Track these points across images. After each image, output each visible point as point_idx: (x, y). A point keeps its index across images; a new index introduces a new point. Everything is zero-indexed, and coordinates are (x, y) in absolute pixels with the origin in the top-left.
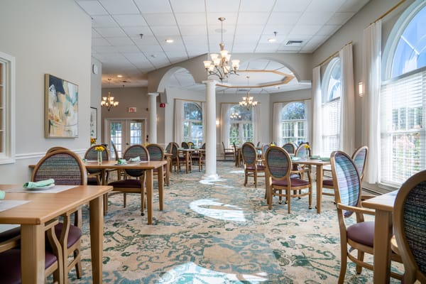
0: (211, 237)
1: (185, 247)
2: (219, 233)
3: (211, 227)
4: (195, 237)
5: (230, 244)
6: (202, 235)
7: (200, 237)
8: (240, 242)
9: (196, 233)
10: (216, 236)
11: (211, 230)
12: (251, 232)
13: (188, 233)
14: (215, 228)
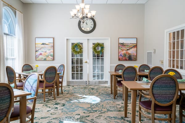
0: (88, 111)
1: (98, 107)
2: (84, 113)
3: (89, 116)
4: (96, 111)
5: (80, 108)
6: (92, 112)
7: (93, 111)
8: (75, 109)
9: (96, 112)
10: (86, 111)
11: (88, 114)
12: (67, 113)
13: (100, 112)
14: (86, 115)
